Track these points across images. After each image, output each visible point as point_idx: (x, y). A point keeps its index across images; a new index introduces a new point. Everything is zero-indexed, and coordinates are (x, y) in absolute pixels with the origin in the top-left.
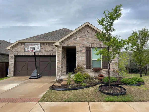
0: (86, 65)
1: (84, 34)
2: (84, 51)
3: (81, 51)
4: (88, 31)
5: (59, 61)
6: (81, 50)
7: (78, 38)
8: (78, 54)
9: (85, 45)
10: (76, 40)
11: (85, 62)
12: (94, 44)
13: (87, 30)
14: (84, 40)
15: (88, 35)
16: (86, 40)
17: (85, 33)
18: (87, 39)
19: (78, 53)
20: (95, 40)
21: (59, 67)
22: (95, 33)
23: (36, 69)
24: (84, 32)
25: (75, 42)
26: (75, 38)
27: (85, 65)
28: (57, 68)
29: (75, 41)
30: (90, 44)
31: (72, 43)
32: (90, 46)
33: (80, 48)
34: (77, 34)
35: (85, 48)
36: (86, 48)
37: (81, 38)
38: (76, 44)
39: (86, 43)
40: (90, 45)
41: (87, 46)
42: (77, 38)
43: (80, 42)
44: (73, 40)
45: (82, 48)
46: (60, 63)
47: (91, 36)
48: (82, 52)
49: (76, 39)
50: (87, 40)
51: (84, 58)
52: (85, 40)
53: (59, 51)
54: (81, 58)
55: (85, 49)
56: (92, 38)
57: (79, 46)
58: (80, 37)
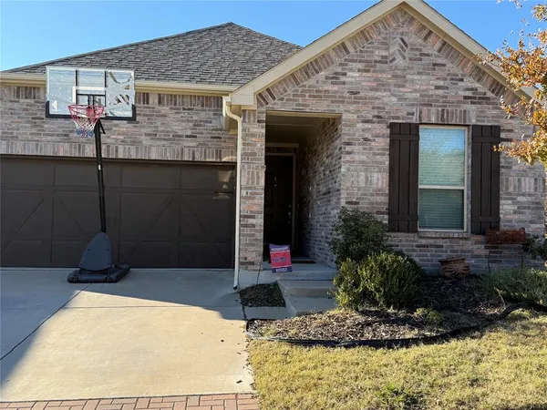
0: (389, 214)
1: (384, 53)
2: (383, 143)
3: (366, 139)
4: (406, 39)
5: (250, 188)
6: (368, 135)
7: (351, 70)
8: (348, 158)
9: (387, 108)
10: (344, 83)
11: (385, 199)
12: (433, 110)
13: (401, 30)
14: (381, 85)
15: (404, 58)
16: (395, 86)
17: (387, 49)
18: (399, 81)
19: (349, 153)
20: (437, 88)
21: (251, 221)
22: (440, 51)
23: (104, 230)
24: (383, 43)
25: (336, 92)
26: (339, 70)
27: (386, 217)
28: (241, 225)
29: (336, 88)
30: (413, 105)
31: (318, 95)
32: (414, 120)
33: (359, 125)
34: (348, 52)
35: (384, 126)
36: (392, 126)
37: (367, 71)
38: (343, 102)
39: (394, 99)
40: (413, 114)
41: (398, 118)
42: (349, 74)
43: (362, 94)
44: (324, 83)
45: (370, 126)
46: (256, 201)
47: (417, 66)
48: (371, 149)
49: (343, 79)
50: (400, 86)
51: (380, 180)
52: (389, 85)
53: (253, 135)
54: (367, 178)
55: (388, 131)
56: (424, 77)
57: (355, 116)
58: (360, 66)
